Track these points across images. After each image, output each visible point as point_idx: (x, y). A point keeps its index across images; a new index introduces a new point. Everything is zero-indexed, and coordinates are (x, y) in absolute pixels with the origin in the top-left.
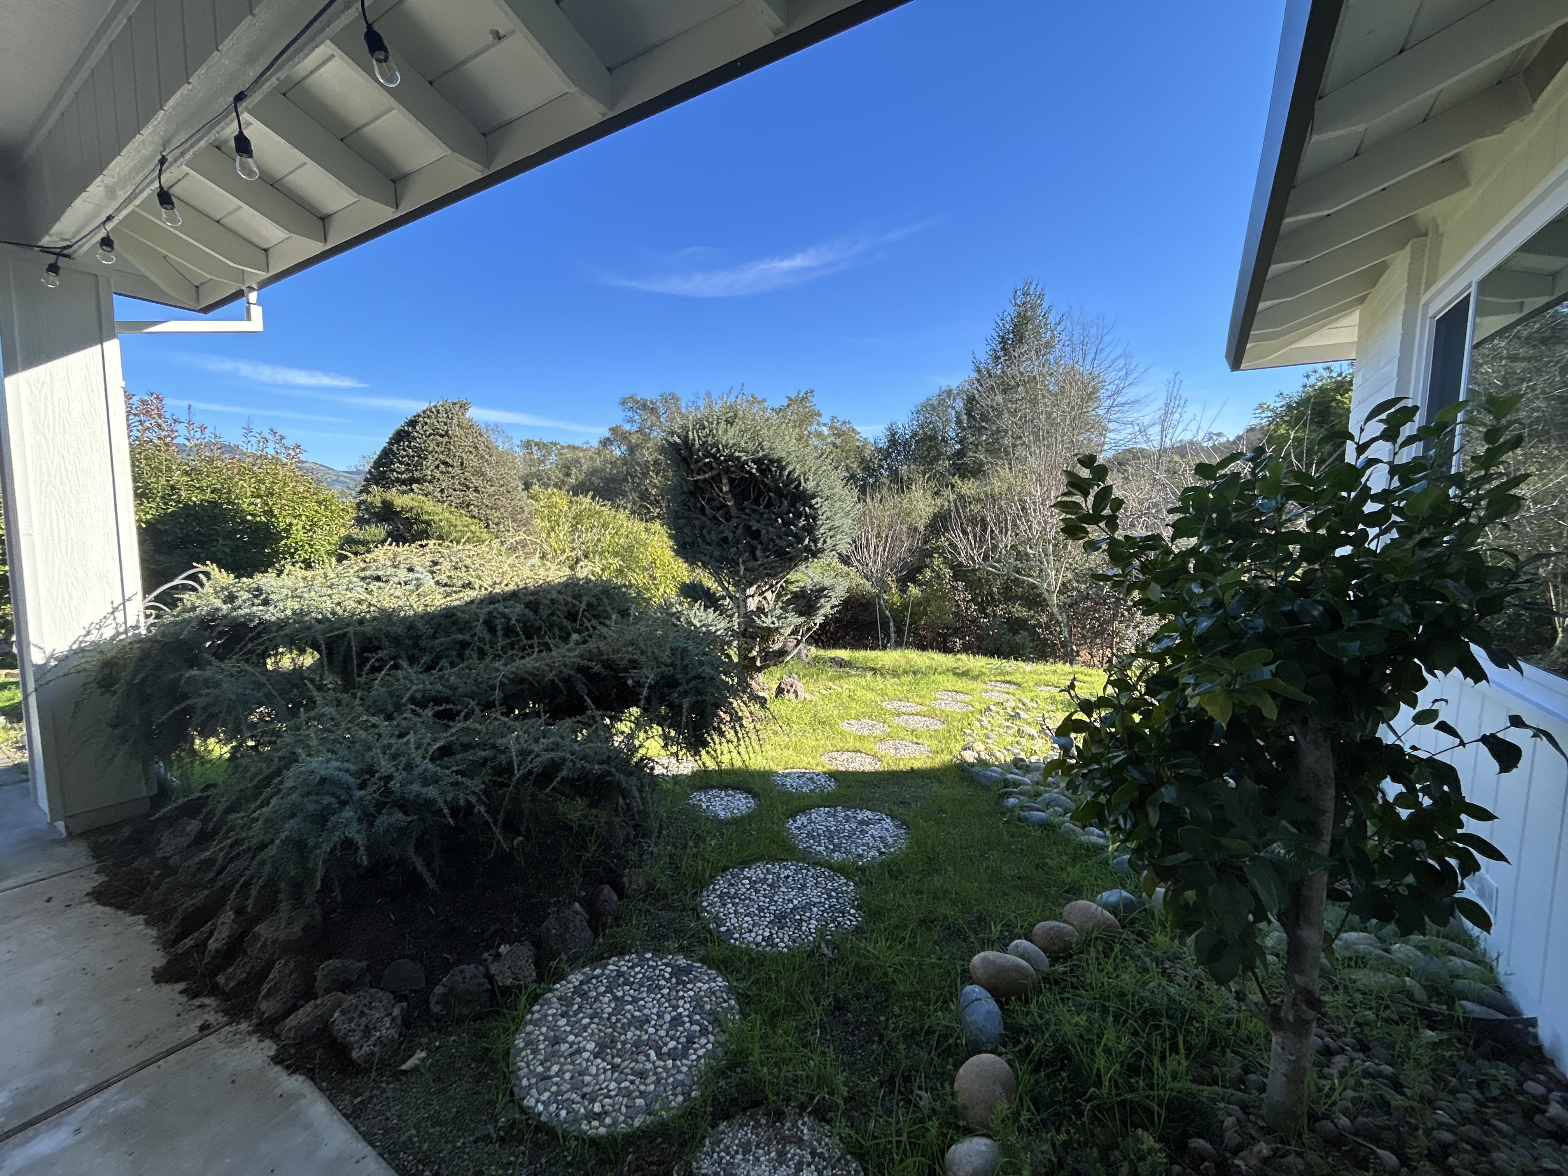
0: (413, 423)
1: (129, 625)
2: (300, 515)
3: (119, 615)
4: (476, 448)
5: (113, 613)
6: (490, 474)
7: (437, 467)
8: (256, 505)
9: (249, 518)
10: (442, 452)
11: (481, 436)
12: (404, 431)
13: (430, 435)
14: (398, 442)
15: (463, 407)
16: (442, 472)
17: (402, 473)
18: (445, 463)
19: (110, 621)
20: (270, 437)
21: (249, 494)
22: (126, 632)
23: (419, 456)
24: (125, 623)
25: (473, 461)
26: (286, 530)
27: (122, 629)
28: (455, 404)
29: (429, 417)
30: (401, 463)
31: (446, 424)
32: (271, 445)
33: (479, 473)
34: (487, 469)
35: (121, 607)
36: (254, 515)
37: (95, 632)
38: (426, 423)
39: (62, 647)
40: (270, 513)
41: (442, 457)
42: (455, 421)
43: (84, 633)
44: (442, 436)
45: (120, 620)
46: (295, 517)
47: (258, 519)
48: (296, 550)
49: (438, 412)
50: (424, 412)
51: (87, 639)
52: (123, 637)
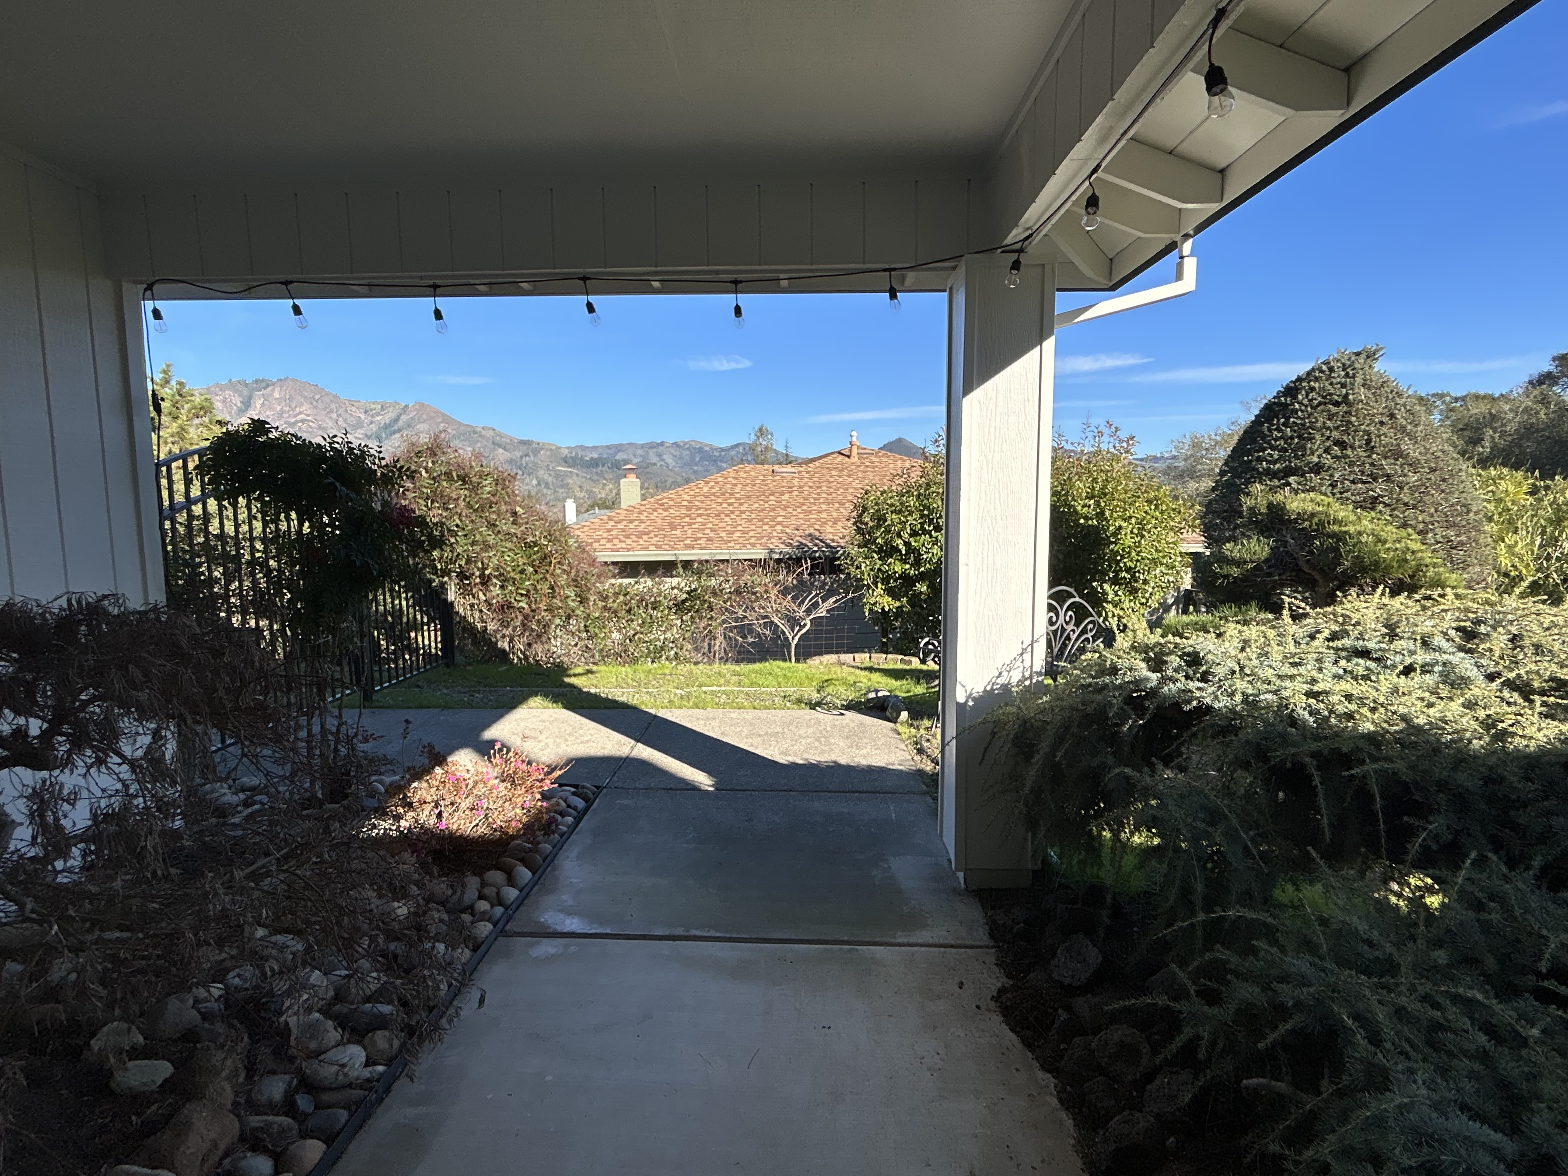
0: (1291, 390)
1: (1034, 670)
2: (1130, 517)
3: (1027, 657)
4: (1392, 416)
5: (1022, 654)
6: (1414, 453)
7: (1327, 451)
8: (1089, 506)
9: (1082, 521)
10: (1336, 428)
11: (1400, 395)
12: (1280, 404)
13: (1320, 404)
14: (1269, 421)
15: (1371, 356)
16: (1336, 457)
17: (1275, 462)
18: (1341, 444)
19: (1018, 663)
20: (1106, 431)
21: (1084, 495)
22: (1031, 678)
23: (1300, 437)
24: (1032, 667)
25: (1388, 437)
26: (1115, 534)
27: (1027, 674)
28: (1358, 354)
29: (1317, 379)
30: (1273, 448)
31: (1343, 386)
32: (1105, 438)
33: (1398, 454)
34: (1406, 445)
35: (1029, 649)
36: (1086, 518)
37: (1005, 674)
38: (1312, 389)
39: (978, 688)
40: (1101, 515)
41: (1335, 434)
42: (1359, 380)
43: (997, 674)
44: (1337, 404)
45: (1027, 664)
46: (1125, 520)
47: (1090, 522)
48: (1123, 557)
49: (1331, 370)
50: (1309, 374)
51: (999, 681)
52: (1027, 683)
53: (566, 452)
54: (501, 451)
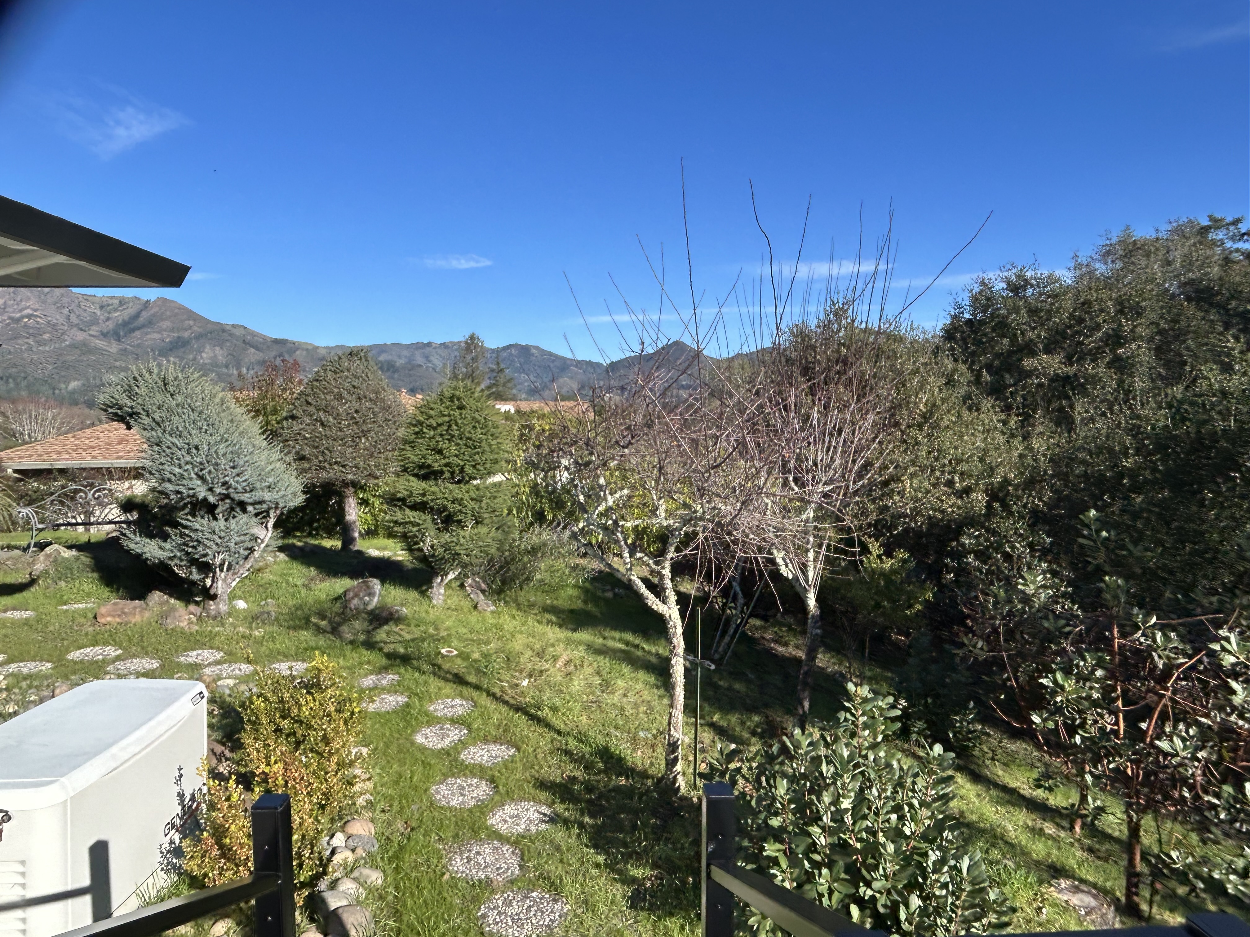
53: (323, 352)
54: (253, 350)
